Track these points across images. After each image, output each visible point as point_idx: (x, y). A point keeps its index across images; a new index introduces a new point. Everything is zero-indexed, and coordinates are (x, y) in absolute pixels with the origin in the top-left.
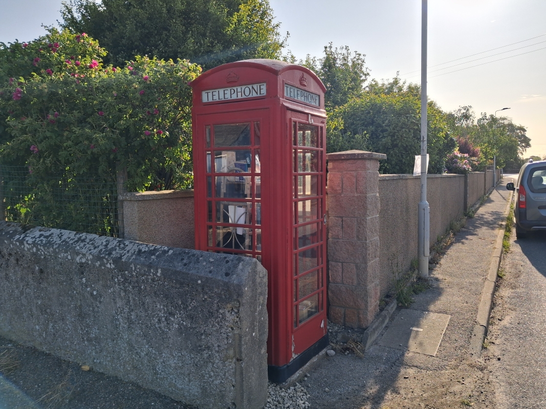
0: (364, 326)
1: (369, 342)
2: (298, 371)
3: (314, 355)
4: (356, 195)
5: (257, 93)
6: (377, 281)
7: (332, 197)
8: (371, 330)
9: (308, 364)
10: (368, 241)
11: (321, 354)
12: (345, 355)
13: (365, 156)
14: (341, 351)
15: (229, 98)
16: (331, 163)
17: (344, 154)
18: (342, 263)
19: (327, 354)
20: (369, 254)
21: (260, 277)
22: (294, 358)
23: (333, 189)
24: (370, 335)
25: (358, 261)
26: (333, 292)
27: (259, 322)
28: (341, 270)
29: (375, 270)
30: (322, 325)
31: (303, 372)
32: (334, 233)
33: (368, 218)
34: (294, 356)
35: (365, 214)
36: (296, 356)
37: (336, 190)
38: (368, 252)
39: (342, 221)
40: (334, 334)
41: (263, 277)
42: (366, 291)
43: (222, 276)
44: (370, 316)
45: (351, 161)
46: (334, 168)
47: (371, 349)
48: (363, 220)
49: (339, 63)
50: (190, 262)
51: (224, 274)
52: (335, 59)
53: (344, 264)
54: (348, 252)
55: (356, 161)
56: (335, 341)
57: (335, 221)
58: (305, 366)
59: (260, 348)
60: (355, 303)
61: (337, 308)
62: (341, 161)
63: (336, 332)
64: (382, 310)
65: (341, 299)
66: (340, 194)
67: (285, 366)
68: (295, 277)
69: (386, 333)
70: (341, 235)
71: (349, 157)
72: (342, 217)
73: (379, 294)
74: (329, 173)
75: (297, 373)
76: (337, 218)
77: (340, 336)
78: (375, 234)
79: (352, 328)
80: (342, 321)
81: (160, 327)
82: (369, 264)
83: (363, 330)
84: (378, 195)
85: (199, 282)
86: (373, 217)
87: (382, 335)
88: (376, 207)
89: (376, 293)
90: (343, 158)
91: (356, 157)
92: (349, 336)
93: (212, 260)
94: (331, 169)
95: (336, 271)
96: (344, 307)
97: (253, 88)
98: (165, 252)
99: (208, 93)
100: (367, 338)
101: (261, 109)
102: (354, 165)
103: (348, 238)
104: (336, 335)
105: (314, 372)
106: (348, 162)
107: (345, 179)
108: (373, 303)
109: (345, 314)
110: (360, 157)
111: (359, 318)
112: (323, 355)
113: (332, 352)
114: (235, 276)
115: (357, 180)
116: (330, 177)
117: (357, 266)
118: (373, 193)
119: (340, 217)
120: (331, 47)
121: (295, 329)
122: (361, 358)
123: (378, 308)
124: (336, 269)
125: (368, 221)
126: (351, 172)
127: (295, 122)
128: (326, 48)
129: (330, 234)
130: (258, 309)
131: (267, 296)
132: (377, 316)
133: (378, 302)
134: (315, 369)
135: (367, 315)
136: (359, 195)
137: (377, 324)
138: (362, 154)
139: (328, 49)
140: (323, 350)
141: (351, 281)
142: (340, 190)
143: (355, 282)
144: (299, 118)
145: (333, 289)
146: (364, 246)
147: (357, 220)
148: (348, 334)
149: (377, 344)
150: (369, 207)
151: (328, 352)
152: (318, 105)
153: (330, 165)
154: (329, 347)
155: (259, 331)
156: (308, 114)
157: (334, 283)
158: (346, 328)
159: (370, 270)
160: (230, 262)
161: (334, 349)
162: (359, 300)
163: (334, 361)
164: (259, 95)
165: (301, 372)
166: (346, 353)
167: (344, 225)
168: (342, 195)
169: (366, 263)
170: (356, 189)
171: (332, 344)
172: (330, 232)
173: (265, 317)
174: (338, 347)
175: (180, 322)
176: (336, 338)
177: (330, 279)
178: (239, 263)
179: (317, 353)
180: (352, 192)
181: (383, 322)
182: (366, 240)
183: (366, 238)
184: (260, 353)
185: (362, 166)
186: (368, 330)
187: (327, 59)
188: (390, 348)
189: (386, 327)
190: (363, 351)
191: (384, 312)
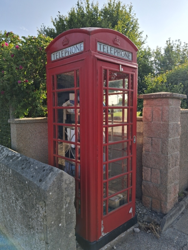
0: (164, 213)
1: (166, 226)
2: (107, 245)
3: (123, 231)
4: (161, 123)
5: (79, 50)
6: (177, 182)
7: (145, 123)
8: (168, 216)
9: (116, 239)
10: (169, 155)
11: (128, 231)
12: (147, 233)
13: (168, 95)
14: (145, 229)
15: (65, 56)
16: (145, 101)
17: (153, 95)
18: (151, 168)
19: (134, 231)
20: (169, 164)
21: (67, 184)
22: (104, 236)
23: (146, 119)
24: (168, 220)
25: (161, 168)
26: (144, 186)
27: (66, 216)
28: (150, 173)
29: (175, 174)
30: (131, 211)
31: (111, 245)
32: (146, 148)
33: (169, 139)
34: (103, 234)
35: (167, 137)
36: (106, 234)
37: (148, 119)
38: (169, 163)
39: (152, 140)
40: (142, 215)
41: (70, 183)
42: (167, 189)
43: (37, 181)
44: (169, 206)
45: (159, 99)
46: (147, 104)
47: (167, 231)
48: (166, 140)
49: (174, 49)
50: (26, 167)
51: (39, 180)
52: (172, 47)
53: (152, 169)
54: (155, 162)
55: (162, 99)
56: (142, 221)
57: (147, 140)
58: (114, 241)
59: (67, 234)
60: (159, 196)
61: (147, 197)
62: (152, 99)
63: (144, 214)
64: (180, 200)
65: (149, 192)
66: (151, 122)
67: (95, 243)
68: (104, 181)
69: (181, 218)
70: (151, 150)
71: (157, 96)
72: (152, 138)
73: (178, 190)
74: (144, 107)
75: (105, 246)
76: (148, 138)
77: (146, 218)
78: (176, 150)
79: (156, 212)
80: (150, 206)
81: (13, 206)
82: (170, 171)
83: (163, 215)
84: (179, 123)
85: (27, 182)
86: (175, 138)
87: (178, 220)
88: (177, 131)
89: (175, 190)
90: (153, 97)
91: (161, 97)
92: (152, 218)
93: (37, 168)
94: (145, 105)
95: (147, 173)
96: (151, 197)
97: (77, 47)
98: (18, 158)
99: (54, 54)
100: (165, 223)
101: (80, 61)
102: (160, 102)
103: (155, 152)
104: (143, 216)
105: (120, 245)
106: (157, 100)
107: (154, 112)
108: (172, 197)
109: (152, 202)
110: (164, 96)
111: (161, 206)
112: (130, 231)
113: (138, 230)
114: (44, 183)
115: (162, 113)
116: (144, 110)
117: (161, 172)
118: (174, 121)
119: (150, 137)
120: (169, 41)
121: (104, 216)
122: (157, 238)
123: (177, 200)
124: (147, 172)
125: (169, 141)
126: (159, 107)
127: (106, 70)
128: (167, 41)
129: (144, 149)
130: (65, 207)
131: (74, 197)
132: (176, 205)
133: (177, 195)
134: (122, 243)
135: (166, 205)
136: (164, 123)
137: (174, 212)
138: (165, 94)
139: (168, 42)
140: (132, 228)
141: (156, 181)
142: (151, 119)
143: (159, 182)
144: (110, 67)
145: (145, 185)
146: (166, 159)
147: (162, 140)
148: (152, 217)
149: (172, 227)
150: (170, 131)
151: (135, 229)
152: (131, 59)
153: (145, 102)
154: (137, 225)
155: (66, 222)
156: (119, 64)
157: (146, 181)
158: (152, 211)
159: (170, 175)
160: (46, 171)
161: (140, 227)
162: (161, 194)
163: (138, 237)
164: (80, 51)
165: (109, 245)
166: (148, 232)
167: (153, 143)
168: (152, 123)
169: (167, 170)
170: (162, 119)
171: (139, 223)
172: (144, 147)
173: (73, 211)
174: (143, 226)
175: (20, 206)
176: (143, 219)
177: (143, 178)
178: (50, 173)
179: (126, 230)
180: (159, 121)
181: (180, 209)
182: (168, 155)
183: (167, 153)
184: (67, 237)
185: (166, 103)
186: (166, 217)
187: (168, 48)
188: (182, 232)
189: (182, 213)
190: (160, 233)
191: (182, 203)
